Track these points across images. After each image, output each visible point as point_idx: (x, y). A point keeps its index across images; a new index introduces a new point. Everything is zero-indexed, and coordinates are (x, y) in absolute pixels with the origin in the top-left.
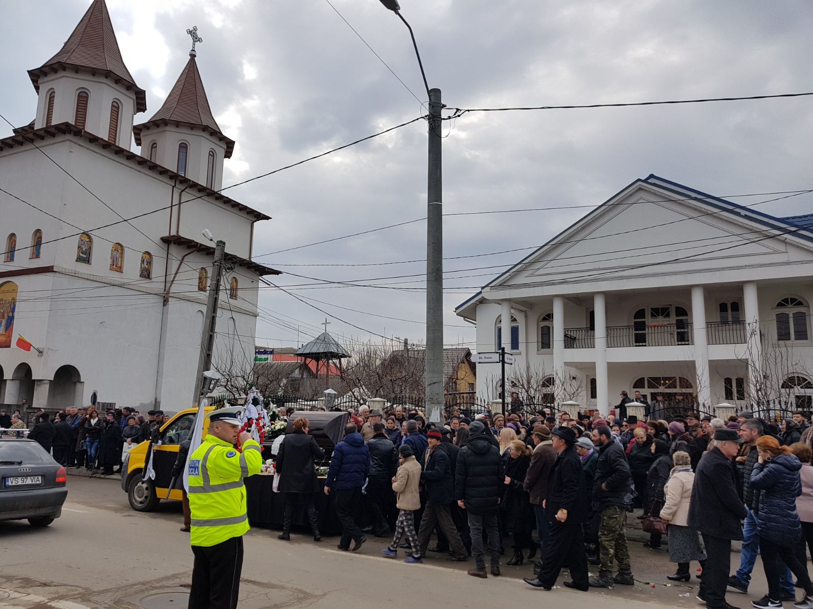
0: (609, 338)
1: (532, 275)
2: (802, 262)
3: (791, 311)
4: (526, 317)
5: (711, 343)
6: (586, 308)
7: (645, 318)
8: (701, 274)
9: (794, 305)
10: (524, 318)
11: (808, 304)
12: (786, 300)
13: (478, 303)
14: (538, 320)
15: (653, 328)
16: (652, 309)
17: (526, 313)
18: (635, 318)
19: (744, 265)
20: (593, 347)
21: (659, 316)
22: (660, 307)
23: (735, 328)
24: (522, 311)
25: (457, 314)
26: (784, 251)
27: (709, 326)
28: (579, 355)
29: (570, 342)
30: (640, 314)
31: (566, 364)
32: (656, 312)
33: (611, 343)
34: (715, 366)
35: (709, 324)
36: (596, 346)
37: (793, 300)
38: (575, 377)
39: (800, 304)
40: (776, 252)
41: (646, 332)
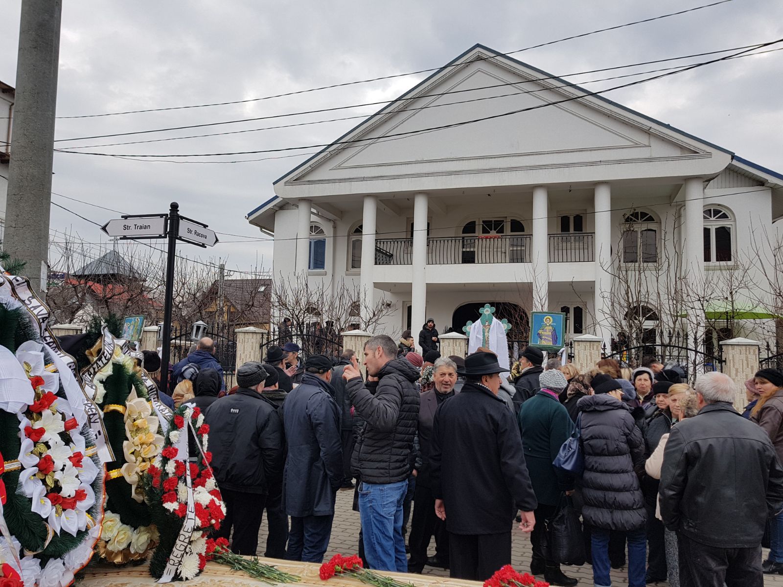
0: (430, 255)
1: (339, 167)
2: (667, 159)
3: (640, 227)
4: (335, 227)
5: (552, 260)
6: (407, 218)
7: (475, 233)
8: (546, 170)
9: (644, 221)
10: (332, 229)
11: (660, 220)
12: (635, 215)
13: (277, 209)
14: (349, 232)
15: (484, 240)
16: (483, 222)
17: (334, 223)
18: (463, 233)
19: (599, 160)
20: (410, 263)
21: (491, 230)
22: (493, 220)
23: (577, 247)
24: (330, 220)
25: (251, 222)
26: (647, 144)
27: (552, 238)
28: (393, 273)
29: (383, 257)
30: (470, 228)
31: (377, 285)
32: (488, 226)
33: (431, 260)
34: (555, 290)
35: (550, 236)
36: (413, 263)
37: (644, 215)
38: (389, 303)
39: (651, 219)
40: (637, 145)
41: (476, 250)
